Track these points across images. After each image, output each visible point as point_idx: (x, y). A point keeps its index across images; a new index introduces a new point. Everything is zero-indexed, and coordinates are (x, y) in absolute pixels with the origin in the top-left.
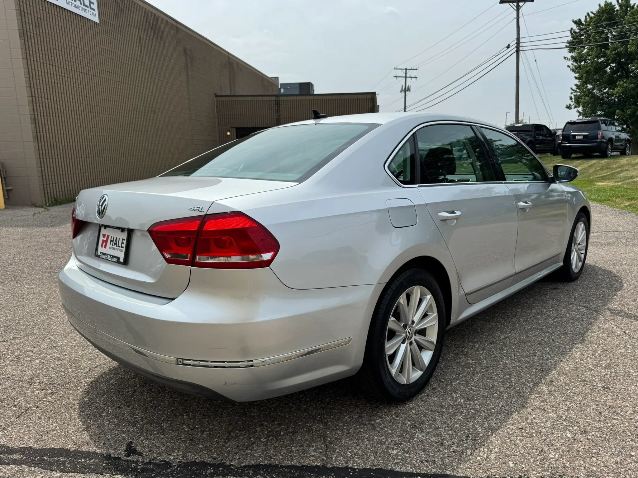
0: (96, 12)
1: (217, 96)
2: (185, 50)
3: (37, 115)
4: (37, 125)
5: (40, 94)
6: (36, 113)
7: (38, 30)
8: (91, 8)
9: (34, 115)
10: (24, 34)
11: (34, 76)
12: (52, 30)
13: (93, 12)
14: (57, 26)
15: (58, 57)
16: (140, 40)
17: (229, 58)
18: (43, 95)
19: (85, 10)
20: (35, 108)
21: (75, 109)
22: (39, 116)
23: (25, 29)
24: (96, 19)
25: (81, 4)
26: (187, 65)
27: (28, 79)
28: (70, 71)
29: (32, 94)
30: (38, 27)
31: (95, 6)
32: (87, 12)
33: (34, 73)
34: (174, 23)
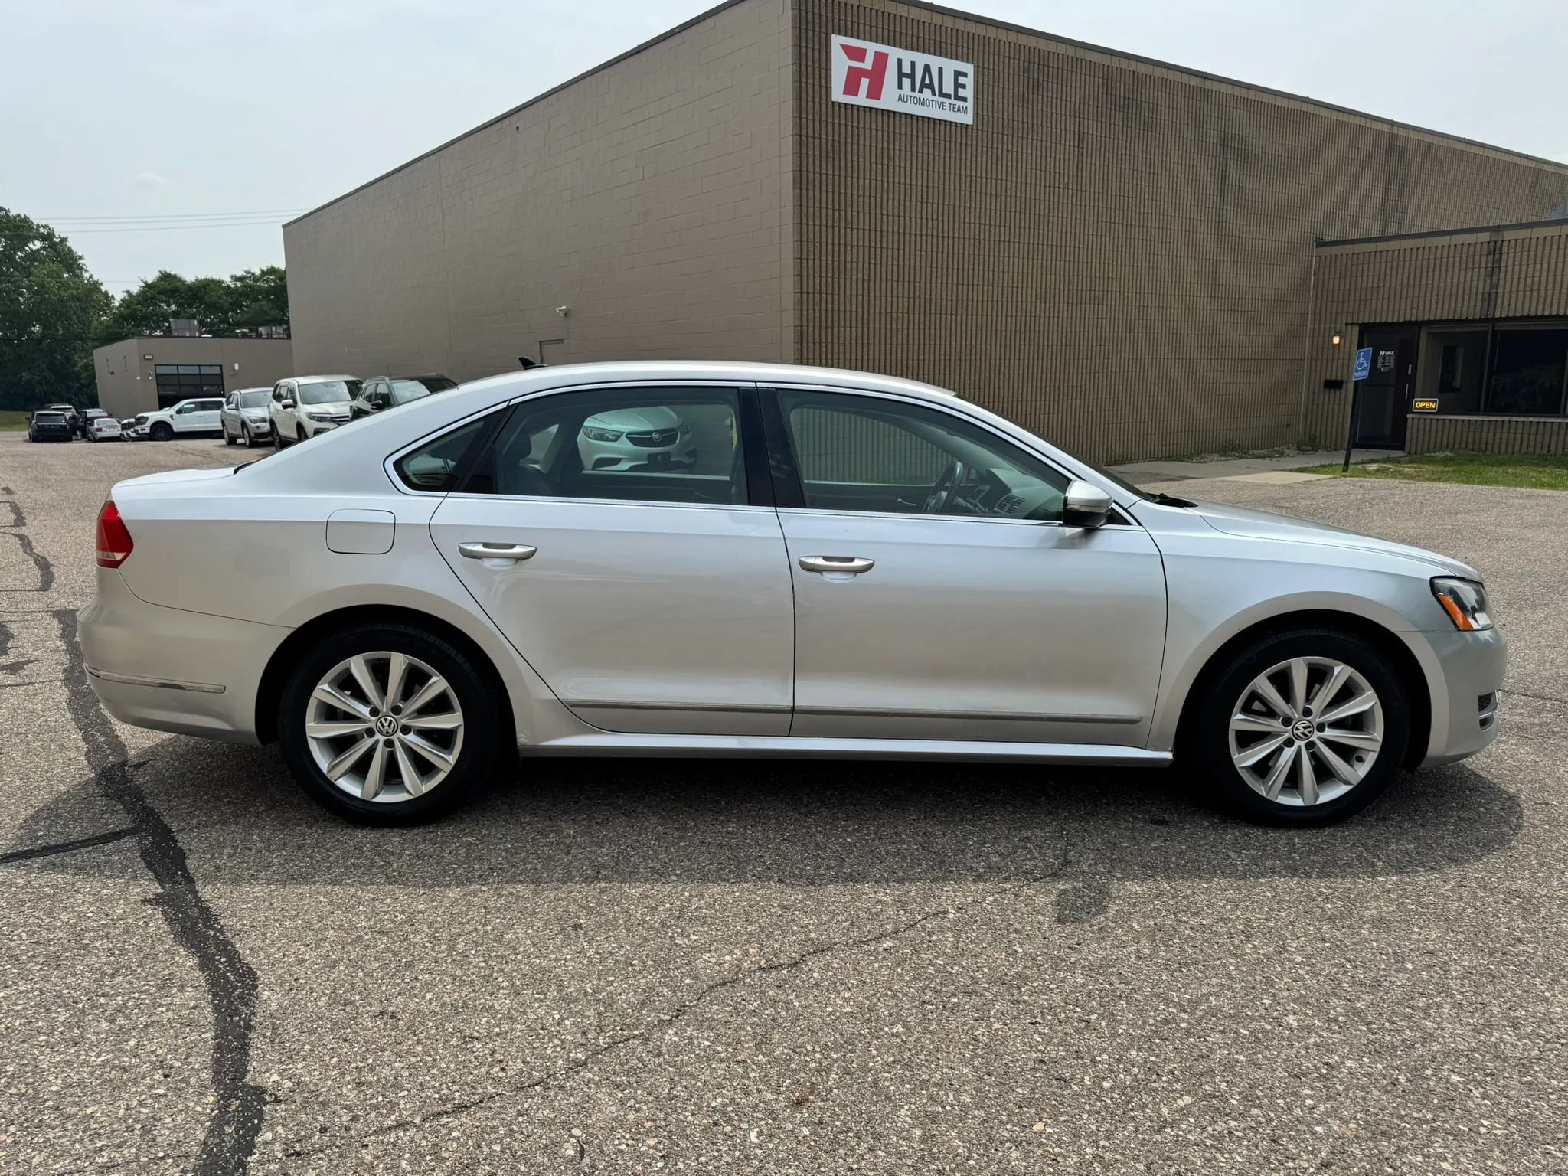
0: (970, 104)
1: (1321, 243)
2: (1223, 144)
3: (808, 327)
4: (805, 345)
5: (818, 288)
6: (805, 324)
7: (830, 165)
8: (957, 97)
9: (801, 326)
10: (802, 179)
11: (811, 254)
12: (861, 160)
13: (961, 103)
14: (873, 149)
15: (867, 211)
16: (1081, 140)
17: (1391, 136)
18: (824, 288)
19: (942, 106)
20: (805, 313)
21: (889, 310)
22: (811, 329)
23: (804, 169)
24: (968, 119)
25: (934, 94)
26: (1224, 178)
27: (799, 261)
28: (890, 233)
29: (801, 288)
30: (831, 160)
31: (968, 92)
32: (947, 107)
33: (811, 249)
34: (1194, 81)
